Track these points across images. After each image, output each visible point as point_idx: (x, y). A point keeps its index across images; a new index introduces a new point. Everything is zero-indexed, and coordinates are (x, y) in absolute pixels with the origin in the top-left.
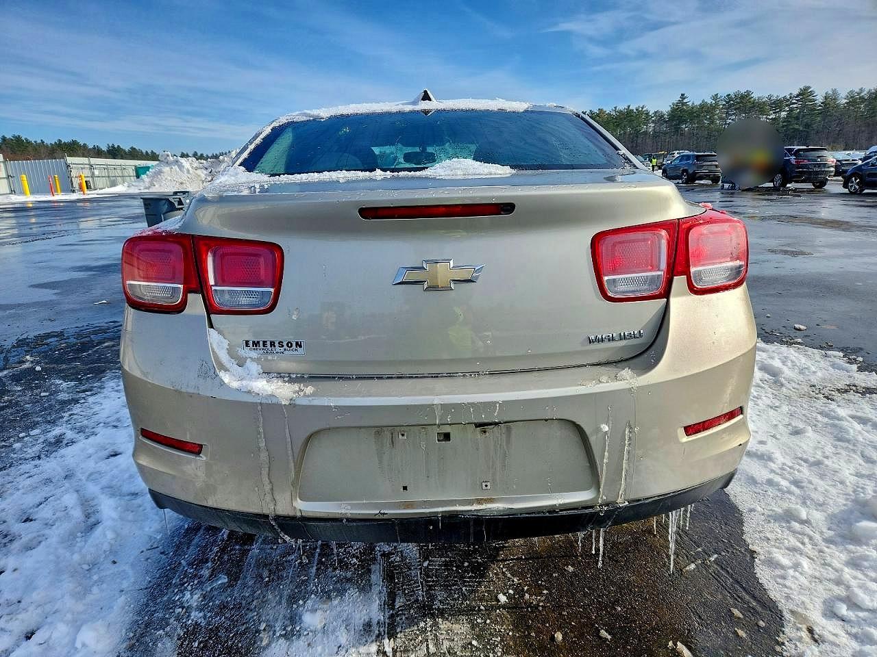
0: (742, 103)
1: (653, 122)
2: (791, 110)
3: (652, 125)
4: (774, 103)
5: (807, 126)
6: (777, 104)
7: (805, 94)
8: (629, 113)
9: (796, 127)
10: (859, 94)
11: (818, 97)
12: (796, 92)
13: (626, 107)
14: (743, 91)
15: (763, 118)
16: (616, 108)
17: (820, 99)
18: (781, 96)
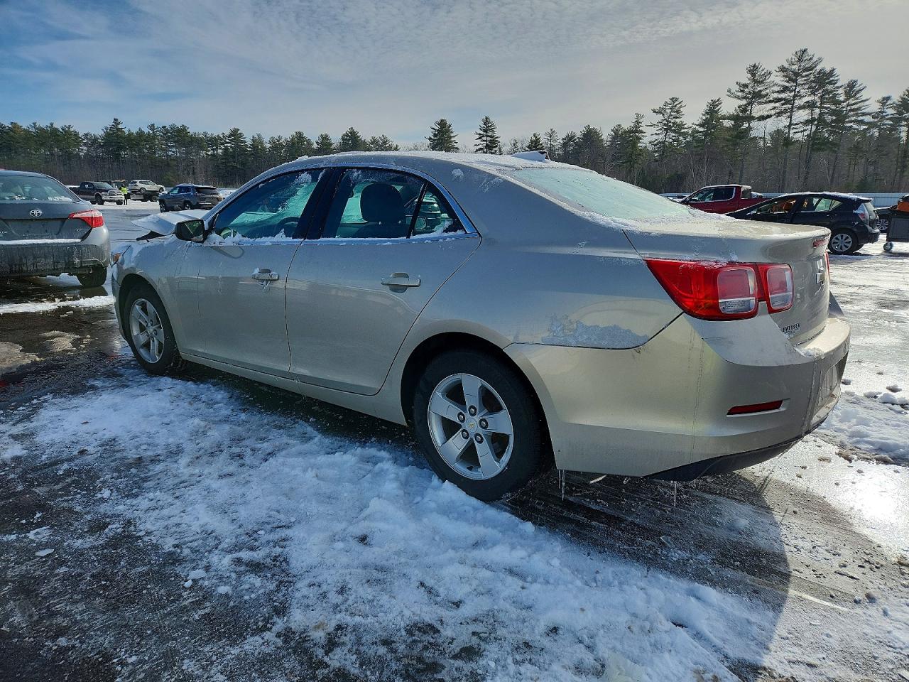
0: (179, 136)
1: (85, 144)
2: (226, 149)
3: (85, 148)
4: (210, 140)
5: (243, 164)
6: (214, 142)
7: (235, 134)
8: (54, 131)
9: (234, 164)
10: (279, 141)
11: (247, 140)
12: (227, 133)
13: (49, 125)
14: (179, 125)
15: (203, 153)
16: (34, 124)
17: (249, 142)
18: (215, 135)
